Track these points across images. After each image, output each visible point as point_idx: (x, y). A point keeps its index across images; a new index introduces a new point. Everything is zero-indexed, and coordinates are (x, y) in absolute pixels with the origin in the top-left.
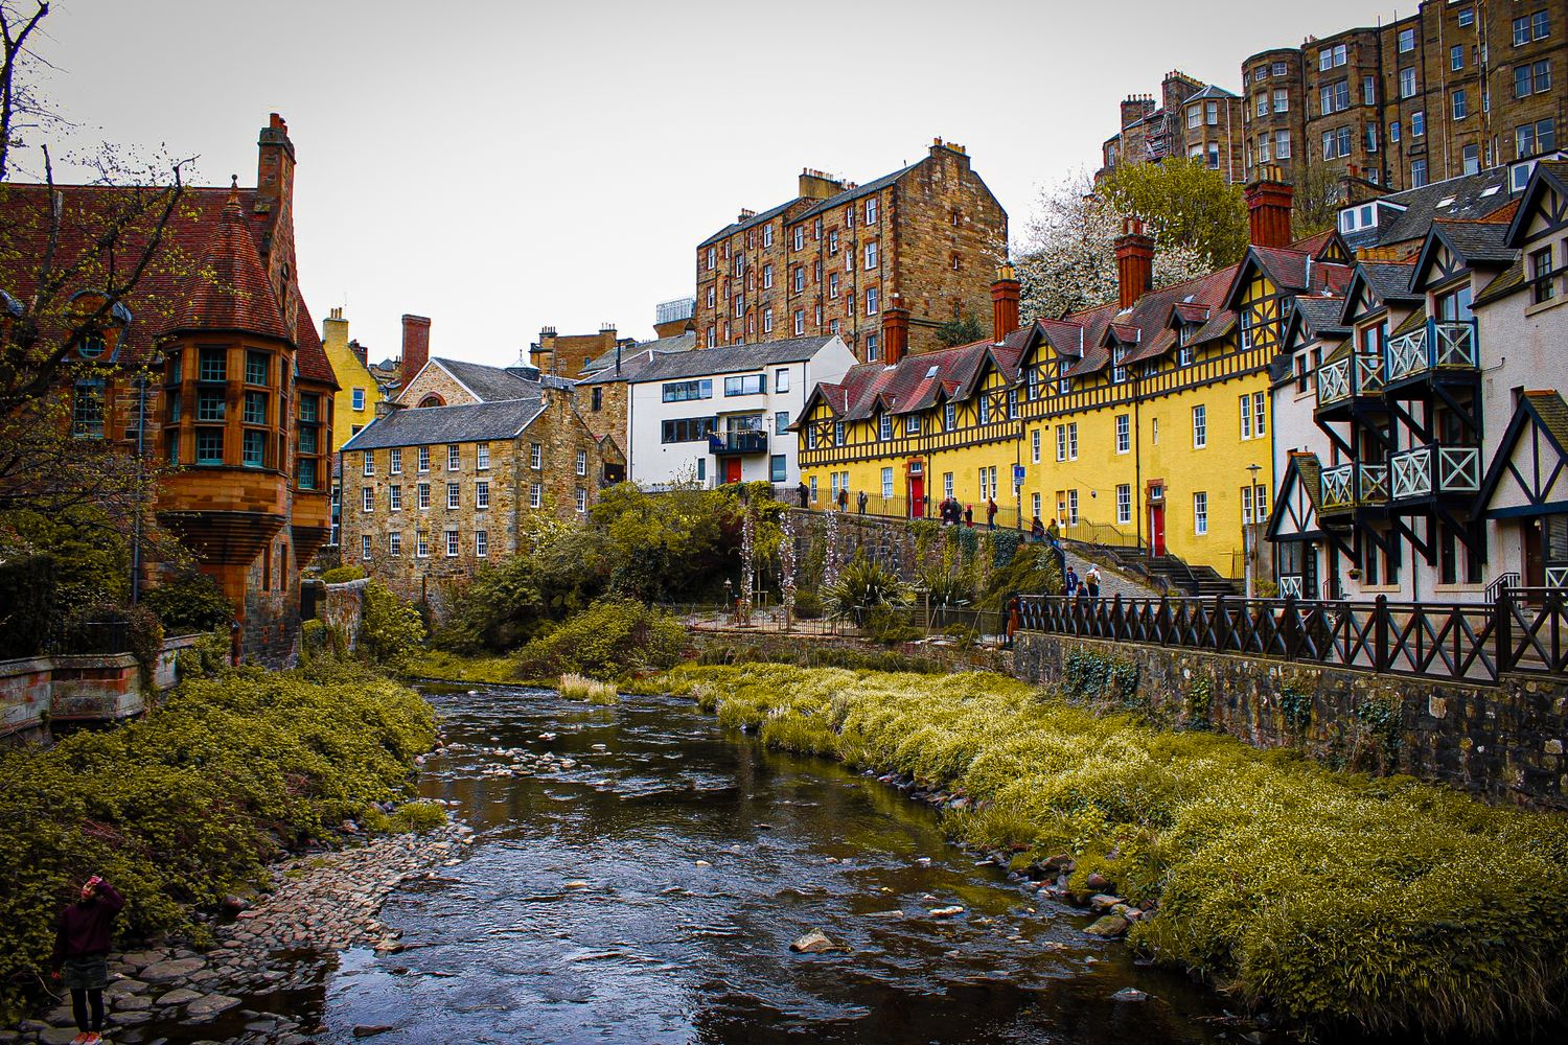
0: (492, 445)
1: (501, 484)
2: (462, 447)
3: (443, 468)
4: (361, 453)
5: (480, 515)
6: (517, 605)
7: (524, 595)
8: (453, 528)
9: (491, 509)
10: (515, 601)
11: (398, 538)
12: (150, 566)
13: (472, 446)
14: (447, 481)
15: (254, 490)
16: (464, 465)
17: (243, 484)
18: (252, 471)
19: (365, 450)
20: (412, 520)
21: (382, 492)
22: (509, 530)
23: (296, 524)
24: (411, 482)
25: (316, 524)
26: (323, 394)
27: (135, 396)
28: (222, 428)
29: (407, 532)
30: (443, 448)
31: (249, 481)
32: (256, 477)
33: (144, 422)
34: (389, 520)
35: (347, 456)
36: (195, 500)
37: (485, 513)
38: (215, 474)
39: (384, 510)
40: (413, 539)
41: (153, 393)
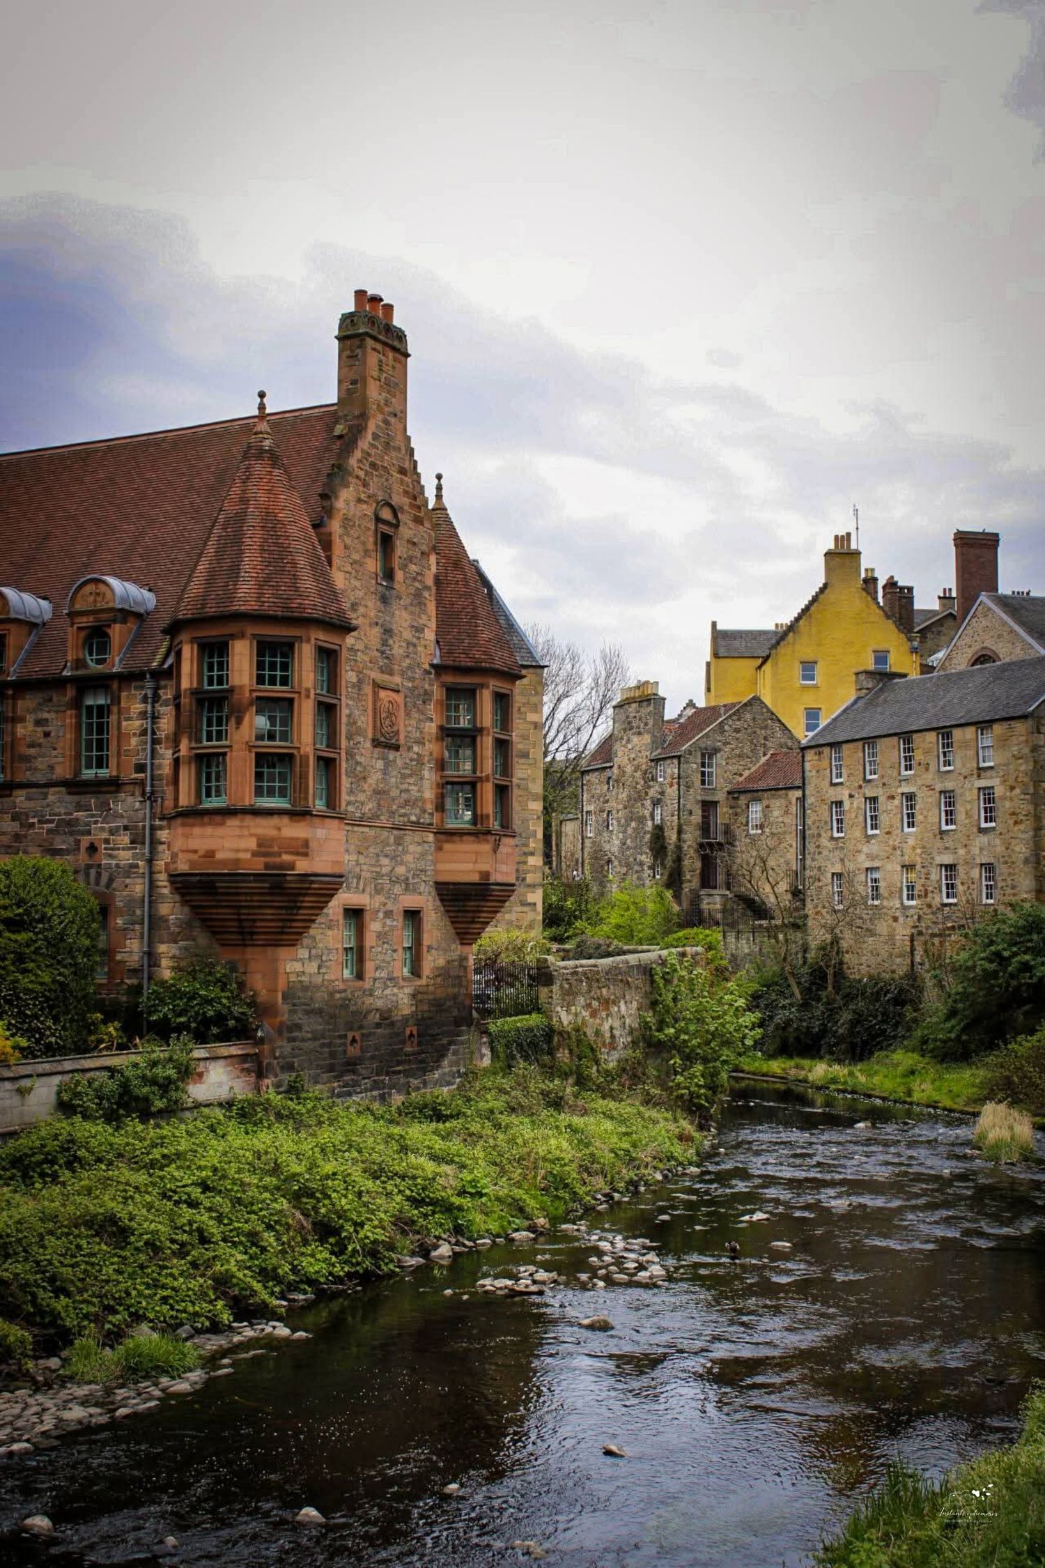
0: (997, 728)
1: (1012, 788)
2: (957, 734)
3: (933, 768)
4: (826, 750)
5: (984, 839)
6: (1014, 983)
7: (1026, 967)
8: (947, 859)
9: (999, 830)
10: (1012, 976)
11: (876, 875)
12: (162, 948)
13: (970, 732)
14: (939, 787)
15: (273, 839)
16: (961, 761)
17: (253, 831)
18: (270, 813)
19: (831, 745)
20: (894, 849)
21: (854, 807)
22: (1026, 861)
23: (442, 879)
24: (892, 791)
25: (475, 878)
26: (482, 686)
27: (143, 715)
28: (224, 754)
29: (889, 867)
30: (931, 737)
31: (264, 827)
32: (275, 820)
33: (153, 750)
34: (865, 849)
35: (810, 755)
36: (195, 857)
37: (991, 835)
38: (218, 818)
39: (858, 833)
40: (896, 878)
41: (163, 709)
